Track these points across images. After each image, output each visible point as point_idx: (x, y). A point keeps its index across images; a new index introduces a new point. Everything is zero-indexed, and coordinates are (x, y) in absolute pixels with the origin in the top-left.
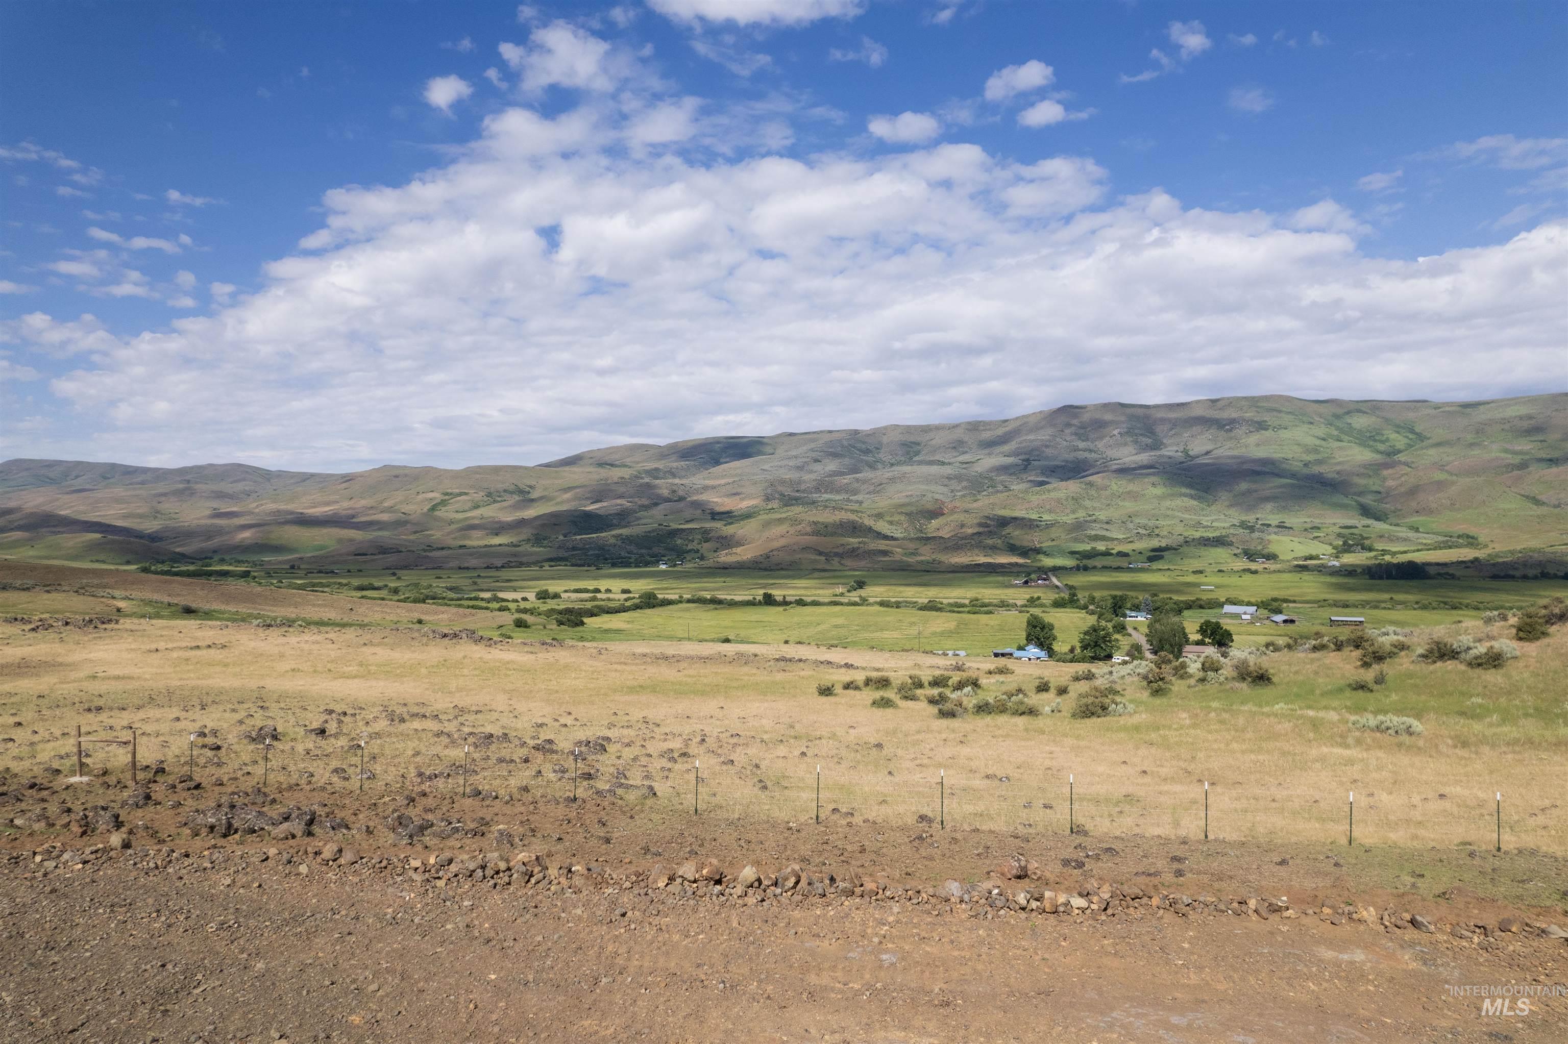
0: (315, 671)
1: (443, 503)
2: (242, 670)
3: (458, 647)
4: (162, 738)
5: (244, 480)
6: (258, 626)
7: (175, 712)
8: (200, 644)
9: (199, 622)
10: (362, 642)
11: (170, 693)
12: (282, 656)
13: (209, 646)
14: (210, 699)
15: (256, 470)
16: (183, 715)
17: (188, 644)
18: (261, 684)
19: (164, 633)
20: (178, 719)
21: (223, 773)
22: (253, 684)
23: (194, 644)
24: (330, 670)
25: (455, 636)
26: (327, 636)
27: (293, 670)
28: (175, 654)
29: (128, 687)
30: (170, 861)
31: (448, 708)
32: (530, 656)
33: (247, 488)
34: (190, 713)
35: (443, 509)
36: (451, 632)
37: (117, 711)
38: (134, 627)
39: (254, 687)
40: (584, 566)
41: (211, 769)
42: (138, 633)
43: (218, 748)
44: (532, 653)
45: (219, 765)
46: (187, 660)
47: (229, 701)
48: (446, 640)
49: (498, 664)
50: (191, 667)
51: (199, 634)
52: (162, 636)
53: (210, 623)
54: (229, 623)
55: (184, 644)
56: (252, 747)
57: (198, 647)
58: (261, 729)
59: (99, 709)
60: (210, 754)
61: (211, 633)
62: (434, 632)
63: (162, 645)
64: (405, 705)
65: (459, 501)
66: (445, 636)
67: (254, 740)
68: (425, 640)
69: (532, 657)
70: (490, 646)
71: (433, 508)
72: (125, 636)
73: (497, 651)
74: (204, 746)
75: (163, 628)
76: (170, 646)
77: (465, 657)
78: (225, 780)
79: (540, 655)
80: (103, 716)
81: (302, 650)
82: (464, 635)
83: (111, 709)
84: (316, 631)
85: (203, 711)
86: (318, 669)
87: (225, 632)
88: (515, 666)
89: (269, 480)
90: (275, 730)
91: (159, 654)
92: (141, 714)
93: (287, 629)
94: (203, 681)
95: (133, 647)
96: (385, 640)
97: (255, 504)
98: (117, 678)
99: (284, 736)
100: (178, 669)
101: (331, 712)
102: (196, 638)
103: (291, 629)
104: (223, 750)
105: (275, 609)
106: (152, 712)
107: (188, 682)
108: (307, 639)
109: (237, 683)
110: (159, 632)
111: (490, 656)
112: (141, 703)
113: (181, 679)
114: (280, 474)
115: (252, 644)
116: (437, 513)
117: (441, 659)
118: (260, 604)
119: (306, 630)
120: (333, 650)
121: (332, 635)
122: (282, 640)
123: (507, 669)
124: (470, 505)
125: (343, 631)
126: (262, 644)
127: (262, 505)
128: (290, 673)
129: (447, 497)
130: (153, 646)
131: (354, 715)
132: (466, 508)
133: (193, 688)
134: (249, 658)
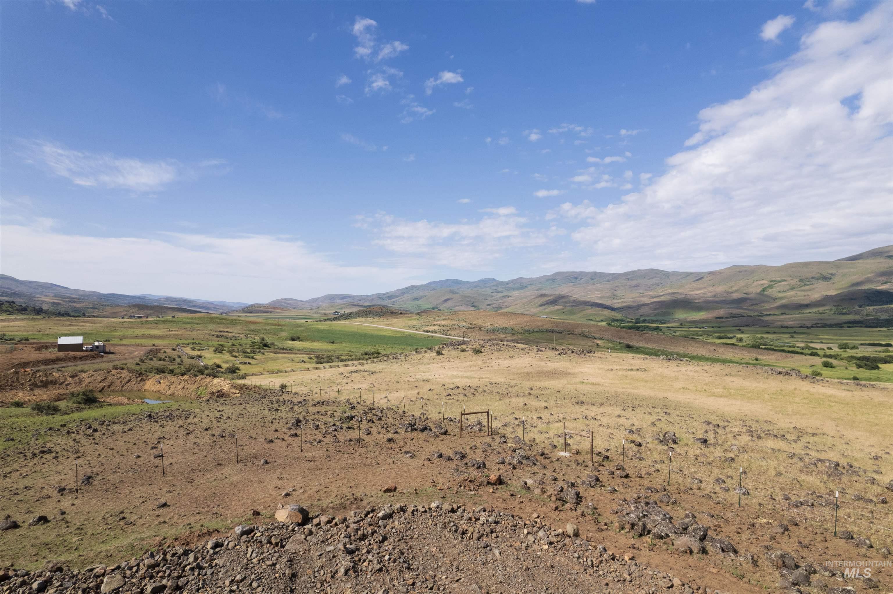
0: (696, 390)
1: (770, 287)
2: (655, 386)
3: (790, 381)
4: (610, 431)
5: (656, 277)
6: (663, 359)
7: (618, 411)
8: (633, 368)
9: (633, 355)
10: (725, 374)
11: (617, 396)
12: (677, 378)
13: (638, 370)
14: (637, 403)
15: (661, 271)
16: (622, 413)
17: (627, 368)
18: (666, 395)
19: (615, 360)
20: (619, 416)
21: (643, 467)
22: (661, 395)
23: (630, 368)
24: (705, 390)
25: (787, 373)
26: (703, 368)
27: (684, 388)
28: (620, 373)
29: (597, 390)
30: (601, 561)
31: (789, 428)
32: (848, 392)
33: (657, 282)
34: (626, 412)
35: (770, 290)
36: (784, 371)
37: (590, 406)
38: (602, 356)
39: (662, 397)
40: (876, 327)
41: (636, 462)
42: (603, 359)
43: (640, 445)
44: (849, 391)
45: (641, 459)
46: (626, 376)
47: (647, 406)
48: (781, 376)
49: (821, 397)
50: (628, 381)
51: (633, 362)
52: (614, 362)
53: (638, 356)
54: (647, 356)
55: (625, 368)
56: (660, 447)
57: (632, 369)
58: (666, 433)
59: (582, 403)
60: (635, 448)
61: (639, 362)
62: (772, 370)
63: (614, 367)
64: (757, 421)
65: (780, 285)
66: (780, 373)
67: (662, 442)
68: (766, 375)
69: (850, 394)
70: (814, 382)
71: (764, 290)
72: (598, 360)
73: (820, 387)
74: (632, 442)
75: (615, 357)
76: (618, 368)
77: (795, 389)
78: (643, 474)
79: (856, 393)
80: (583, 409)
81: (689, 376)
82: (794, 374)
83: (588, 403)
84: (696, 364)
85: (633, 412)
86: (699, 389)
87: (646, 361)
88: (836, 400)
89: (668, 277)
90: (674, 435)
91: (613, 372)
92: (601, 410)
93: (679, 362)
94: (634, 391)
95: (601, 367)
96: (739, 373)
97: (661, 290)
98: (593, 384)
99: (680, 441)
100: (622, 382)
101: (709, 423)
102: (631, 365)
103: (682, 362)
104: (643, 447)
105: (672, 347)
106: (607, 409)
107: (627, 390)
108: (691, 369)
109: (652, 394)
110: (614, 360)
111: (814, 390)
112: (602, 401)
113: (623, 388)
114: (674, 273)
115: (661, 370)
116: (766, 293)
117: (778, 389)
118: (664, 345)
119: (690, 363)
120: (707, 377)
121: (706, 368)
122: (676, 369)
123: (829, 401)
124: (788, 287)
125: (713, 365)
126: (666, 370)
127: (665, 290)
128: (682, 390)
129: (772, 283)
130: (610, 367)
131: (724, 427)
132: (785, 289)
133: (629, 394)
134: (659, 378)
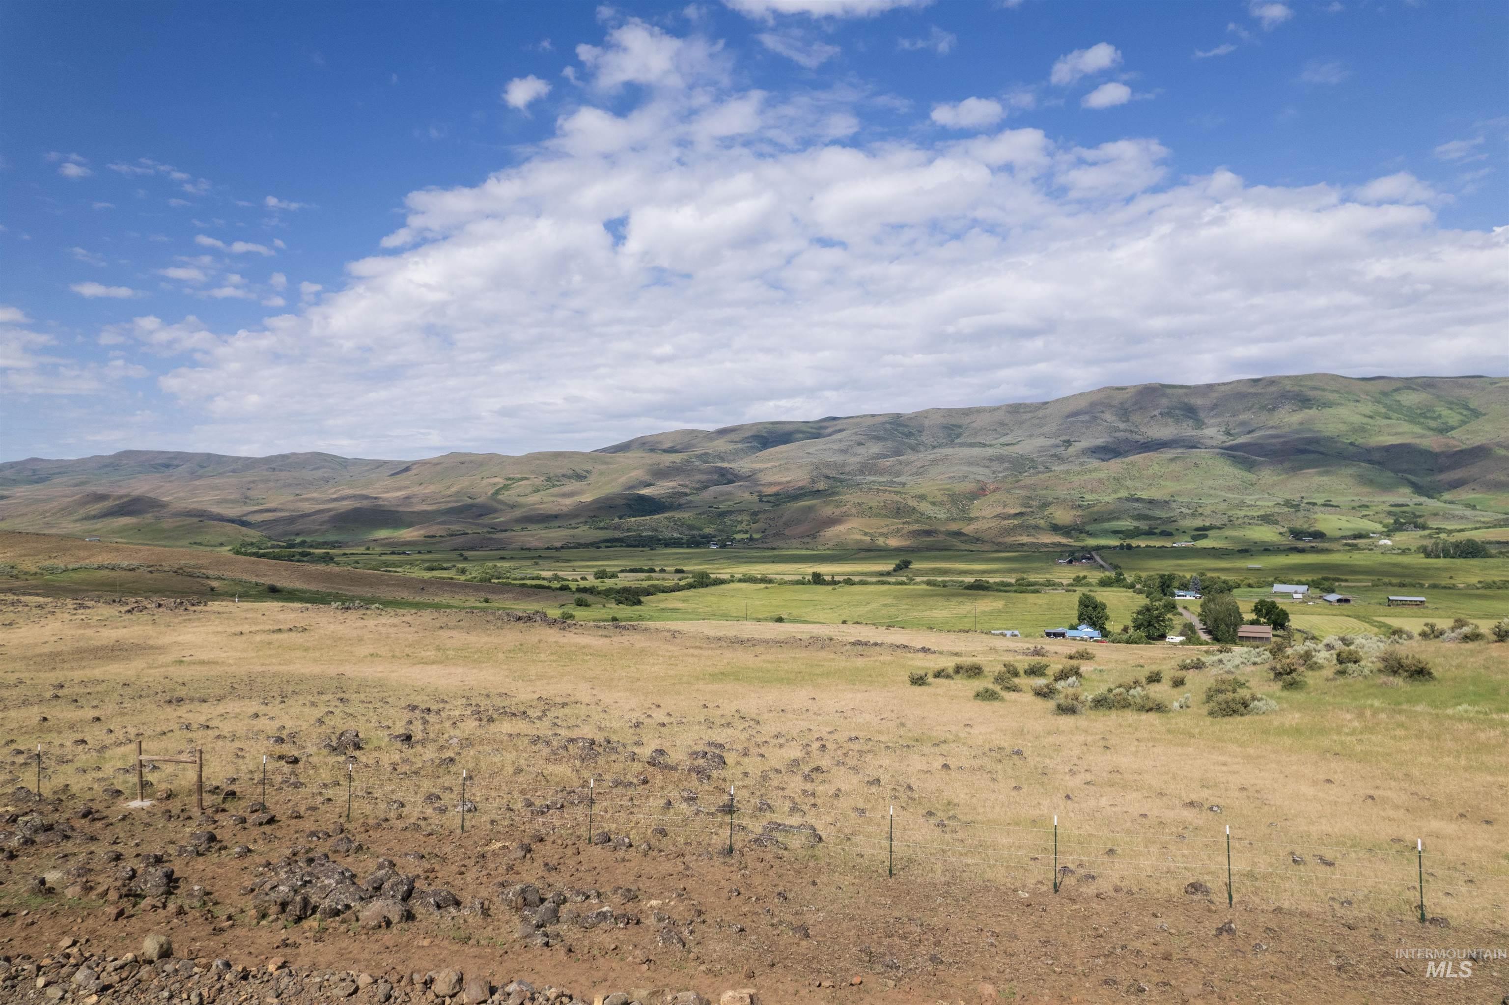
0: (393, 656)
1: (506, 487)
2: (322, 655)
3: (533, 630)
4: (237, 744)
5: (324, 467)
6: (337, 608)
7: (254, 706)
8: (281, 627)
9: (281, 604)
10: (438, 625)
11: (251, 681)
12: (360, 640)
13: (291, 630)
14: (291, 689)
15: (334, 458)
16: (262, 709)
17: (271, 627)
18: (341, 670)
19: (248, 616)
20: (256, 716)
21: (301, 799)
22: (332, 670)
23: (276, 628)
24: (408, 655)
25: (530, 619)
26: (404, 619)
27: (372, 655)
28: (258, 638)
29: (212, 673)
31: (532, 701)
32: (605, 639)
33: (325, 475)
34: (269, 707)
35: (506, 493)
36: (525, 615)
37: (197, 703)
38: (220, 609)
39: (334, 674)
40: (638, 546)
41: (288, 793)
42: (224, 615)
43: (296, 761)
44: (606, 636)
45: (297, 785)
46: (269, 643)
47: (310, 692)
48: (521, 624)
49: (573, 648)
50: (273, 652)
51: (281, 616)
52: (246, 618)
53: (291, 605)
54: (308, 605)
55: (267, 627)
56: (332, 759)
57: (280, 630)
58: (342, 734)
59: (180, 700)
60: (287, 769)
61: (293, 616)
62: (508, 615)
63: (246, 628)
64: (488, 696)
65: (521, 486)
66: (519, 619)
67: (335, 749)
68: (499, 623)
69: (607, 640)
70: (564, 629)
71: (497, 492)
72: (213, 618)
73: (571, 634)
74: (281, 758)
75: (247, 610)
76: (254, 629)
77: (540, 641)
78: (302, 810)
79: (614, 639)
80: (182, 711)
81: (380, 634)
82: (538, 618)
83: (192, 700)
84: (393, 613)
85: (283, 705)
86: (397, 654)
87: (305, 615)
88: (591, 651)
89: (347, 467)
90: (357, 735)
91: (244, 638)
92: (221, 709)
93: (364, 611)
94: (284, 667)
95: (219, 629)
96: (460, 623)
97: (334, 490)
98: (203, 663)
99: (367, 743)
100: (261, 653)
101: (414, 708)
102: (279, 621)
103: (369, 612)
104: (301, 764)
106: (232, 706)
107: (270, 668)
108: (384, 621)
109: (316, 669)
110: (244, 615)
111: (565, 640)
112: (222, 693)
113: (263, 665)
114: (357, 462)
115: (332, 627)
116: (500, 497)
117: (517, 643)
119: (383, 613)
120: (410, 633)
121: (408, 618)
122: (360, 623)
123: (584, 654)
124: (530, 489)
125: (419, 614)
126: (341, 627)
127: (339, 490)
128: (369, 658)
129: (509, 482)
130: (238, 629)
131: (438, 712)
132: (527, 492)
133: (275, 675)
134: (329, 642)
